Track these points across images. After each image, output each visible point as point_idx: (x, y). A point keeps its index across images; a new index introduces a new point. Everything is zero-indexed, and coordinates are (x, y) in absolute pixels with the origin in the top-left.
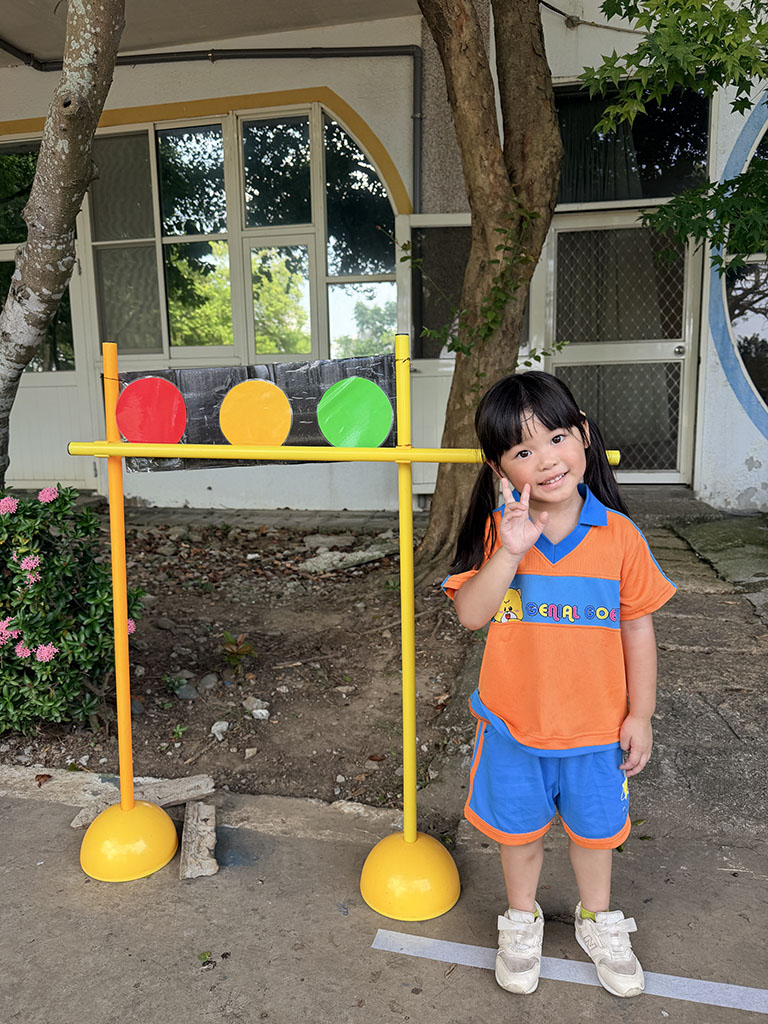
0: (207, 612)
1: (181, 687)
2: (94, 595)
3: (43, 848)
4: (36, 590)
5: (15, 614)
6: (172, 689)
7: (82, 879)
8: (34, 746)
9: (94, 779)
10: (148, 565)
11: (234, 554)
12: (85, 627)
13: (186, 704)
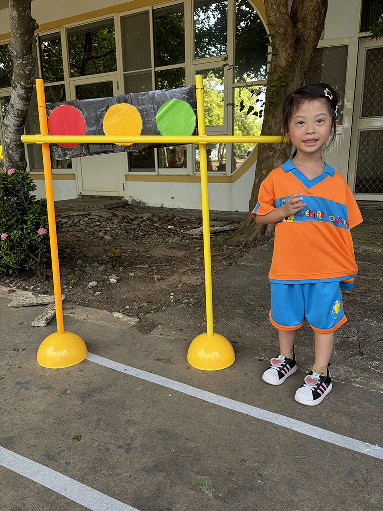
1: (87, 268)
6: (83, 268)
9: (30, 294)
13: (87, 275)
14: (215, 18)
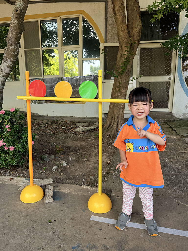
0: (52, 140)
1: (45, 158)
2: (24, 135)
3: (11, 195)
4: (10, 133)
5: (4, 139)
6: (43, 158)
7: (21, 203)
8: (9, 171)
9: (24, 179)
10: (38, 129)
11: (59, 127)
12: (22, 142)
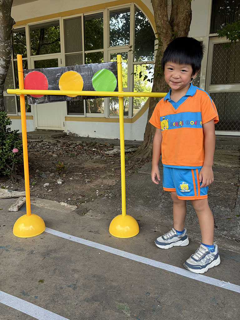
1: (43, 175)
6: (40, 175)
9: (6, 190)
13: (43, 179)
14: (122, 23)
